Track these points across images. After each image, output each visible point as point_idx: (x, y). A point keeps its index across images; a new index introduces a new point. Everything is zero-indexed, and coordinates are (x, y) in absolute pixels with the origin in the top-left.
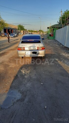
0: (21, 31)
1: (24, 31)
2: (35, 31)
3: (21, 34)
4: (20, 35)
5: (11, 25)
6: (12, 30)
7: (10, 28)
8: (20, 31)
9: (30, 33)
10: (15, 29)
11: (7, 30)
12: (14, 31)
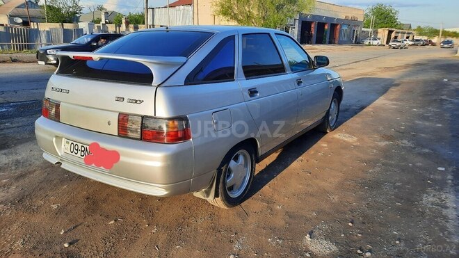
0: (380, 30)
1: (390, 32)
2: (451, 30)
3: (375, 42)
4: (370, 45)
5: (334, 8)
6: (337, 25)
7: (327, 18)
8: (370, 30)
9: (419, 38)
10: (352, 23)
11: (313, 26)
12: (345, 28)
